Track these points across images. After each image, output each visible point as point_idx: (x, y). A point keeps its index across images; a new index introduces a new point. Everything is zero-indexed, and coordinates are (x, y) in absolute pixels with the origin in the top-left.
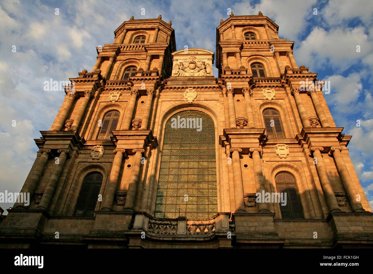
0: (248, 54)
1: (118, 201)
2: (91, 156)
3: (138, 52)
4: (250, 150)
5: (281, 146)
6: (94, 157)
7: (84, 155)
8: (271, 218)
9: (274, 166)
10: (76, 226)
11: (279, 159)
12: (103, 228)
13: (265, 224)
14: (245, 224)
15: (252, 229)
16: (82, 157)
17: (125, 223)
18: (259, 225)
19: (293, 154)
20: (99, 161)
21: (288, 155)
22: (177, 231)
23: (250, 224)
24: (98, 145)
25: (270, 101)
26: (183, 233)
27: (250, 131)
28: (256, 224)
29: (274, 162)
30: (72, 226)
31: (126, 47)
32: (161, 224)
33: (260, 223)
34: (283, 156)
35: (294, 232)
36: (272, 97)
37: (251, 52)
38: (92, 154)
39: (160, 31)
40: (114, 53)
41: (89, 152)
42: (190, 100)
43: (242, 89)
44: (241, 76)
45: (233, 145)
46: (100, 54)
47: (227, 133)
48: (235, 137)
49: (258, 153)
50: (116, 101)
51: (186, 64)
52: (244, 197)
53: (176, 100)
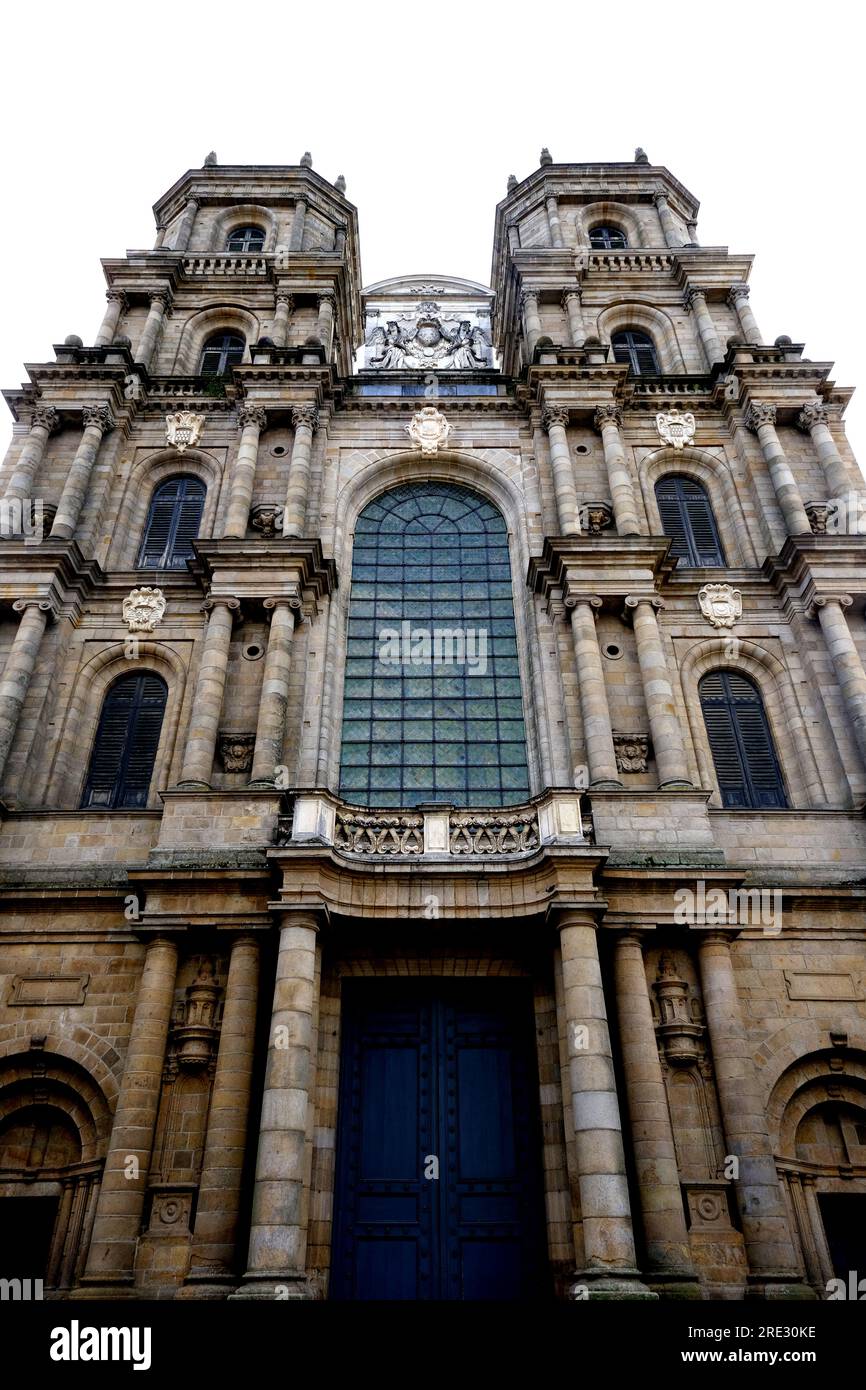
0: (605, 296)
1: (227, 759)
2: (123, 621)
3: (245, 282)
4: (627, 601)
5: (718, 591)
6: (133, 625)
7: (102, 619)
8: (702, 807)
9: (696, 651)
10: (96, 840)
11: (710, 632)
12: (191, 844)
13: (685, 823)
14: (623, 823)
15: (647, 837)
16: (92, 626)
17: (258, 826)
18: (665, 828)
19: (753, 617)
20: (151, 637)
21: (737, 618)
22: (422, 845)
23: (638, 823)
24: (145, 586)
25: (678, 452)
26: (440, 851)
27: (627, 544)
28: (655, 823)
29: (696, 641)
30: (83, 840)
31: (202, 262)
32: (372, 826)
33: (668, 820)
34: (723, 621)
35: (766, 846)
36: (686, 439)
37: (613, 293)
38: (128, 613)
39: (311, 210)
40: (166, 282)
41: (115, 608)
42: (429, 446)
43: (594, 412)
44: (592, 371)
45: (573, 588)
46: (117, 282)
47: (555, 549)
48: (579, 563)
49: (652, 613)
50: (189, 447)
51: (409, 328)
52: (615, 744)
53: (384, 444)
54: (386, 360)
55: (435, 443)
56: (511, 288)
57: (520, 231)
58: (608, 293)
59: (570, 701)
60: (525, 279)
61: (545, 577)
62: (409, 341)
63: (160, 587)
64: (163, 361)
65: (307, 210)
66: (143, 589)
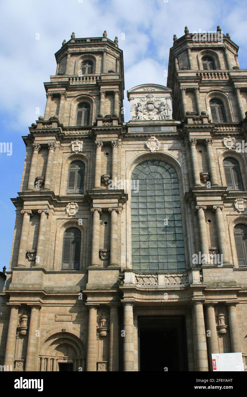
0: (207, 89)
1: (102, 257)
2: (67, 213)
4: (214, 206)
5: (240, 200)
6: (70, 214)
7: (60, 212)
9: (233, 219)
10: (70, 279)
11: (237, 213)
13: (227, 274)
14: (211, 275)
15: (216, 279)
16: (58, 214)
17: (114, 277)
18: (222, 276)
20: (75, 218)
21: (245, 209)
22: (158, 282)
23: (215, 275)
24: (72, 202)
25: (230, 151)
26: (163, 284)
27: (214, 189)
28: (219, 274)
29: (233, 216)
30: (66, 279)
33: (222, 274)
36: (232, 147)
37: (210, 87)
38: (68, 211)
39: (108, 54)
40: (64, 89)
41: (64, 208)
42: (153, 150)
43: (205, 140)
44: (204, 126)
45: (198, 203)
46: (49, 90)
47: (193, 191)
48: (200, 195)
49: (220, 211)
50: (79, 152)
51: (143, 104)
52: (209, 251)
53: (139, 149)
54: (138, 117)
55: (154, 149)
56: (177, 85)
57: (179, 59)
58: (208, 87)
59: (197, 237)
60: (181, 84)
61: (190, 198)
62: (144, 109)
63: (76, 202)
64: (65, 117)
65: (107, 54)
66: (72, 203)
